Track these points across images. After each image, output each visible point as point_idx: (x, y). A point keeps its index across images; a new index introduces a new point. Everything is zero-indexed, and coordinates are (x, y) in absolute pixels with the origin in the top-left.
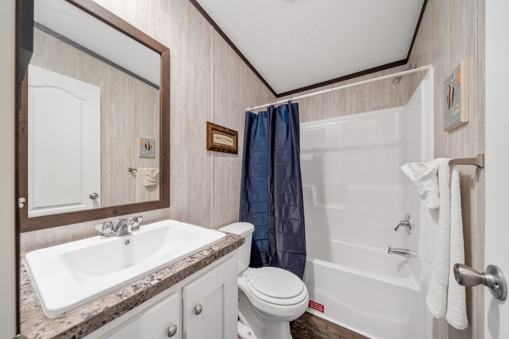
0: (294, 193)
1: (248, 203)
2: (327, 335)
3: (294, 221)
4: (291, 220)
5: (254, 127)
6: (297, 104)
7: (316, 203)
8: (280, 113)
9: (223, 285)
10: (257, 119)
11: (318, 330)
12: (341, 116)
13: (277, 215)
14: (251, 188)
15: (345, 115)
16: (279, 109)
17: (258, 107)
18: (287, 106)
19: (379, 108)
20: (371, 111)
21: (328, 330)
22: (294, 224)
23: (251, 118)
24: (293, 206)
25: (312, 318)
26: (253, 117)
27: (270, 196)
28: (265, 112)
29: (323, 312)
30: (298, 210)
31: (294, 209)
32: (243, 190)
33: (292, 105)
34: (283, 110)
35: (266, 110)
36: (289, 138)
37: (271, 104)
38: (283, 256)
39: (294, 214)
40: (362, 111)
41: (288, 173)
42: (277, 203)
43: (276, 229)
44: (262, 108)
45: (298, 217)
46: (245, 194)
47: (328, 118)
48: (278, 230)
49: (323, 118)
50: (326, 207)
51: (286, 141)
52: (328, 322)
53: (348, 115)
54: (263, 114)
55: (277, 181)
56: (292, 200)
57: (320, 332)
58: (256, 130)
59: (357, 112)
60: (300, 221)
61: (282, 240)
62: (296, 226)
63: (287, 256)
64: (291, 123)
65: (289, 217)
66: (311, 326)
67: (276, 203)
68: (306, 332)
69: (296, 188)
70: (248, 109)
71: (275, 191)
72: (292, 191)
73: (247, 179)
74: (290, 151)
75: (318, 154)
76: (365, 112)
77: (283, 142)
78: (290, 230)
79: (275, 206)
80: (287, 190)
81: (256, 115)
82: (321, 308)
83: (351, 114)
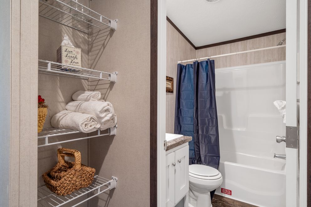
0: (212, 118)
1: (180, 125)
2: (234, 205)
3: (212, 136)
4: (210, 136)
5: (183, 74)
6: (214, 61)
7: (225, 127)
8: (202, 66)
9: (185, 157)
10: (186, 69)
11: (228, 203)
12: (243, 65)
13: (200, 132)
14: (181, 116)
15: (247, 65)
16: (201, 63)
17: (186, 61)
18: (207, 62)
19: (270, 61)
20: (264, 62)
21: (234, 203)
22: (212, 138)
23: (181, 68)
24: (211, 126)
25: (224, 198)
26: (182, 67)
27: (195, 120)
28: (191, 65)
29: (231, 195)
30: (214, 129)
31: (212, 129)
32: (177, 117)
33: (210, 61)
34: (204, 65)
35: (192, 63)
36: (208, 83)
37: (195, 60)
38: (205, 158)
39: (212, 132)
40: (258, 63)
41: (208, 105)
42: (201, 125)
43: (200, 142)
44: (189, 62)
45: (215, 133)
46: (178, 120)
47: (234, 66)
48: (201, 142)
49: (230, 66)
50: (233, 129)
51: (206, 84)
52: (234, 200)
53: (248, 65)
54: (190, 66)
55: (200, 111)
56: (210, 123)
57: (229, 204)
58: (185, 76)
59: (254, 63)
60: (216, 136)
61: (204, 148)
62: (213, 139)
63: (207, 158)
64: (210, 73)
65: (209, 134)
66: (223, 202)
67: (199, 125)
68: (220, 204)
69: (214, 115)
70: (179, 62)
71: (199, 117)
72: (211, 116)
73: (179, 110)
74: (209, 91)
75: (227, 92)
76: (260, 63)
77: (204, 85)
78: (209, 141)
79: (199, 127)
80: (207, 116)
81: (184, 66)
82: (230, 193)
83: (250, 64)
